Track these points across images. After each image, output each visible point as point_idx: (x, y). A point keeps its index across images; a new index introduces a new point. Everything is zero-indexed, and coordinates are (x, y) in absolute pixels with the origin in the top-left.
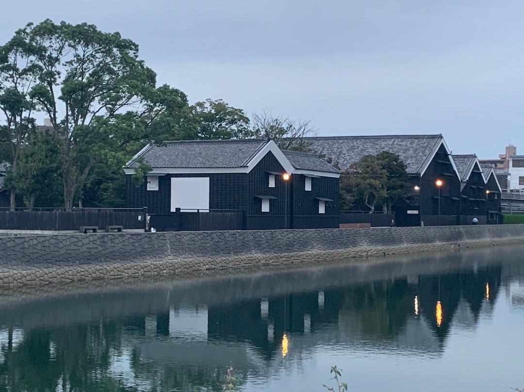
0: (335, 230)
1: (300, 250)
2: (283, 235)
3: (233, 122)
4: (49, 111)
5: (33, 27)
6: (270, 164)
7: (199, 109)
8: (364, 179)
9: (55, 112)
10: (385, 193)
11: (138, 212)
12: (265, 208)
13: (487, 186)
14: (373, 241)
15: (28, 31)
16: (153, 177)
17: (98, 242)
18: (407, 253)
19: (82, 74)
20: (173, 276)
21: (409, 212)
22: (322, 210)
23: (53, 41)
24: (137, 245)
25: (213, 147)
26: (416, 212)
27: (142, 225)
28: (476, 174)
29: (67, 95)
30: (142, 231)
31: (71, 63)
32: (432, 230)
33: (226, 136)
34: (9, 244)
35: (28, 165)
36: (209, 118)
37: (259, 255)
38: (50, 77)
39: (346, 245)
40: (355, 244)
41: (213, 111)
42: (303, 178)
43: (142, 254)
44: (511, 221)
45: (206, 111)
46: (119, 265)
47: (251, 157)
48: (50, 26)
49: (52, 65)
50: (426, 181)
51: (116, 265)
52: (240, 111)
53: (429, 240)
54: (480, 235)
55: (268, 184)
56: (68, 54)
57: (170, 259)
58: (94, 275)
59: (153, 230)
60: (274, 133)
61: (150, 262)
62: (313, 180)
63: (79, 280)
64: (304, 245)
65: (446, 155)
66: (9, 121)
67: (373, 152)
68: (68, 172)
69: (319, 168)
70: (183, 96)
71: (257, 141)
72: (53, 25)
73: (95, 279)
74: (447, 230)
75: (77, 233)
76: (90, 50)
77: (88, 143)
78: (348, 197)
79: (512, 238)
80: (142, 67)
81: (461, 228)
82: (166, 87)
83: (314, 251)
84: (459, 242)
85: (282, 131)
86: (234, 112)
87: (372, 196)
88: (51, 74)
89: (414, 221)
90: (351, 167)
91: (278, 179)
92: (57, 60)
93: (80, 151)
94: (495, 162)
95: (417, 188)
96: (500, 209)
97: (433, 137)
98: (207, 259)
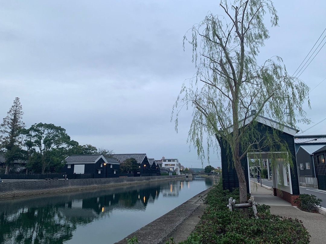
0: (118, 178)
1: (108, 184)
2: (103, 180)
3: (93, 150)
4: (39, 146)
5: (37, 124)
6: (101, 161)
7: (84, 147)
8: (126, 165)
9: (41, 147)
10: (131, 168)
11: (63, 174)
12: (99, 172)
13: (157, 166)
14: (128, 181)
15: (35, 125)
16: (69, 164)
17: (49, 183)
18: (136, 183)
19: (50, 137)
20: (71, 192)
21: (138, 173)
22: (115, 173)
23: (42, 128)
24: (60, 183)
25: (86, 156)
26: (139, 173)
27: (64, 178)
28: (154, 163)
29: (44, 143)
30: (64, 179)
31: (47, 134)
32: (143, 177)
33: (90, 154)
34: (20, 184)
35: (31, 161)
36: (87, 149)
37: (96, 185)
38: (40, 138)
39: (120, 182)
40: (123, 181)
41: (88, 147)
42: (110, 164)
43: (62, 186)
44: (163, 175)
45: (86, 147)
46: (54, 189)
47: (96, 159)
48: (41, 124)
49: (42, 135)
50: (142, 165)
51: (53, 189)
52: (95, 147)
53: (142, 180)
54: (155, 178)
55: (100, 166)
56: (46, 132)
57: (70, 187)
58: (46, 192)
59: (67, 179)
60: (104, 153)
61: (64, 188)
62: (113, 165)
63: (42, 194)
64: (109, 182)
65: (147, 159)
66: (28, 149)
67: (129, 158)
68: (43, 163)
69: (115, 162)
70: (78, 143)
71: (99, 155)
72: (42, 124)
73: (47, 193)
74: (147, 177)
75: (44, 180)
76: (52, 131)
77: (50, 155)
78: (122, 169)
79: (163, 179)
80: (67, 135)
81: (150, 177)
82: (73, 141)
83: (112, 184)
84: (149, 180)
85: (106, 153)
86: (93, 147)
87: (128, 169)
88: (41, 137)
89: (139, 175)
90: (123, 162)
91: (103, 165)
92: (43, 133)
93: (47, 157)
94: (160, 161)
95: (140, 167)
96: (160, 172)
97: (144, 154)
98: (81, 187)
